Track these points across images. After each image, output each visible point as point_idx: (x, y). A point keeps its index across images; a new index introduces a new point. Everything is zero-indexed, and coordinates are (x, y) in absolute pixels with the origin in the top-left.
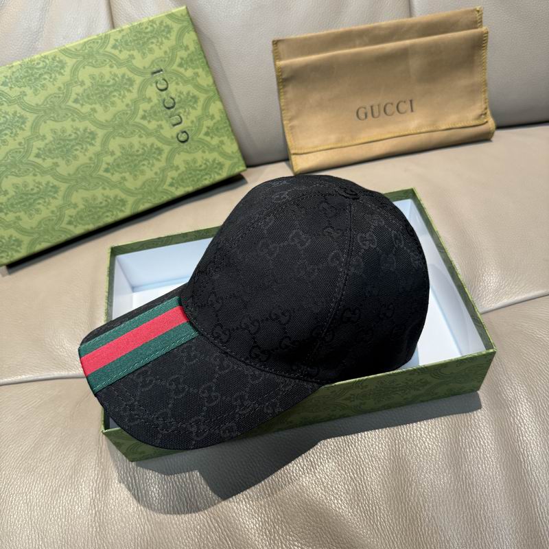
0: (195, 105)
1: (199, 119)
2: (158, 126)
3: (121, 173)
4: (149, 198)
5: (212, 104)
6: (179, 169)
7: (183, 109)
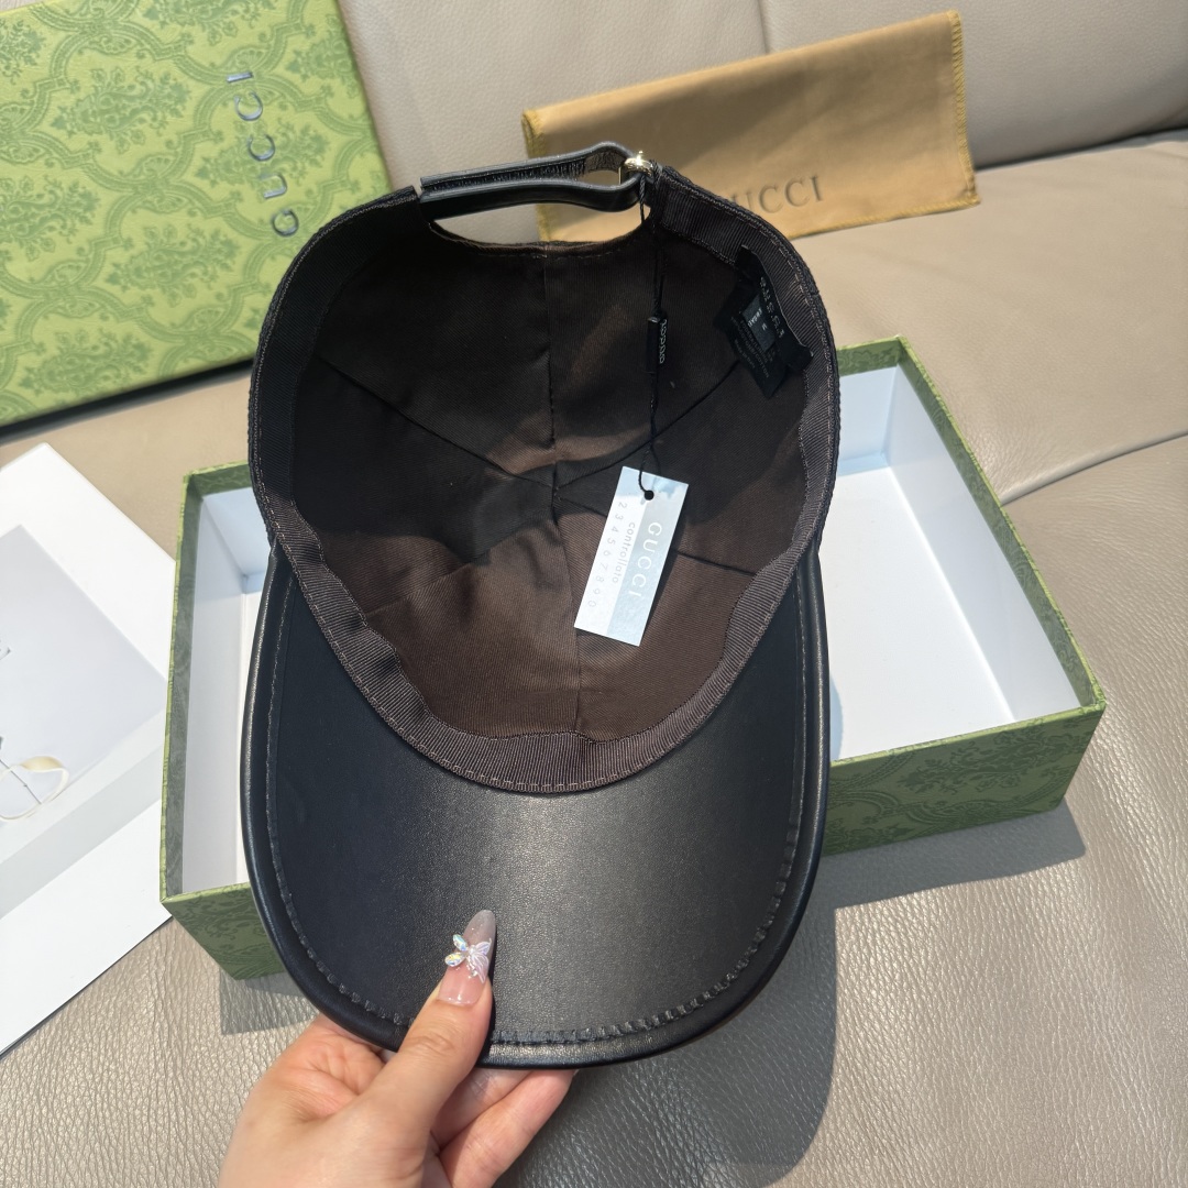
0: (318, 158)
1: (324, 187)
2: (232, 194)
3: (143, 288)
4: (200, 347)
5: (358, 158)
7: (291, 164)
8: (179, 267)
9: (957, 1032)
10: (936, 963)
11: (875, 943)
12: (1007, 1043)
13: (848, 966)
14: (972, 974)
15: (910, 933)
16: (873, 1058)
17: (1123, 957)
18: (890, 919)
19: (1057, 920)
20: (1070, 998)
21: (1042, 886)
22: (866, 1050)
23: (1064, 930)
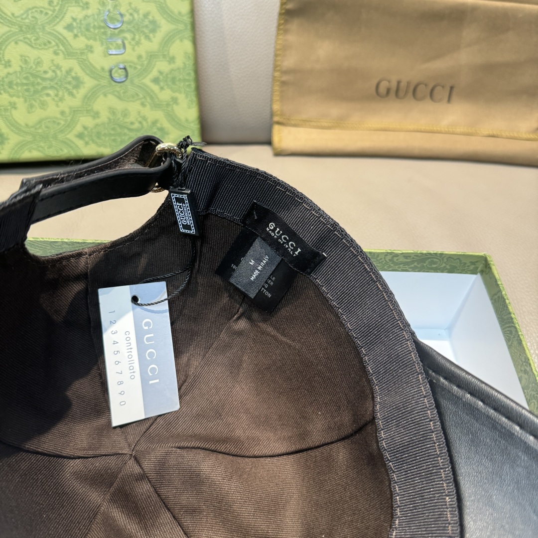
0: (151, 35)
1: (151, 56)
3: (11, 96)
4: (42, 144)
5: (178, 41)
6: (98, 117)
7: (132, 35)
8: (39, 88)
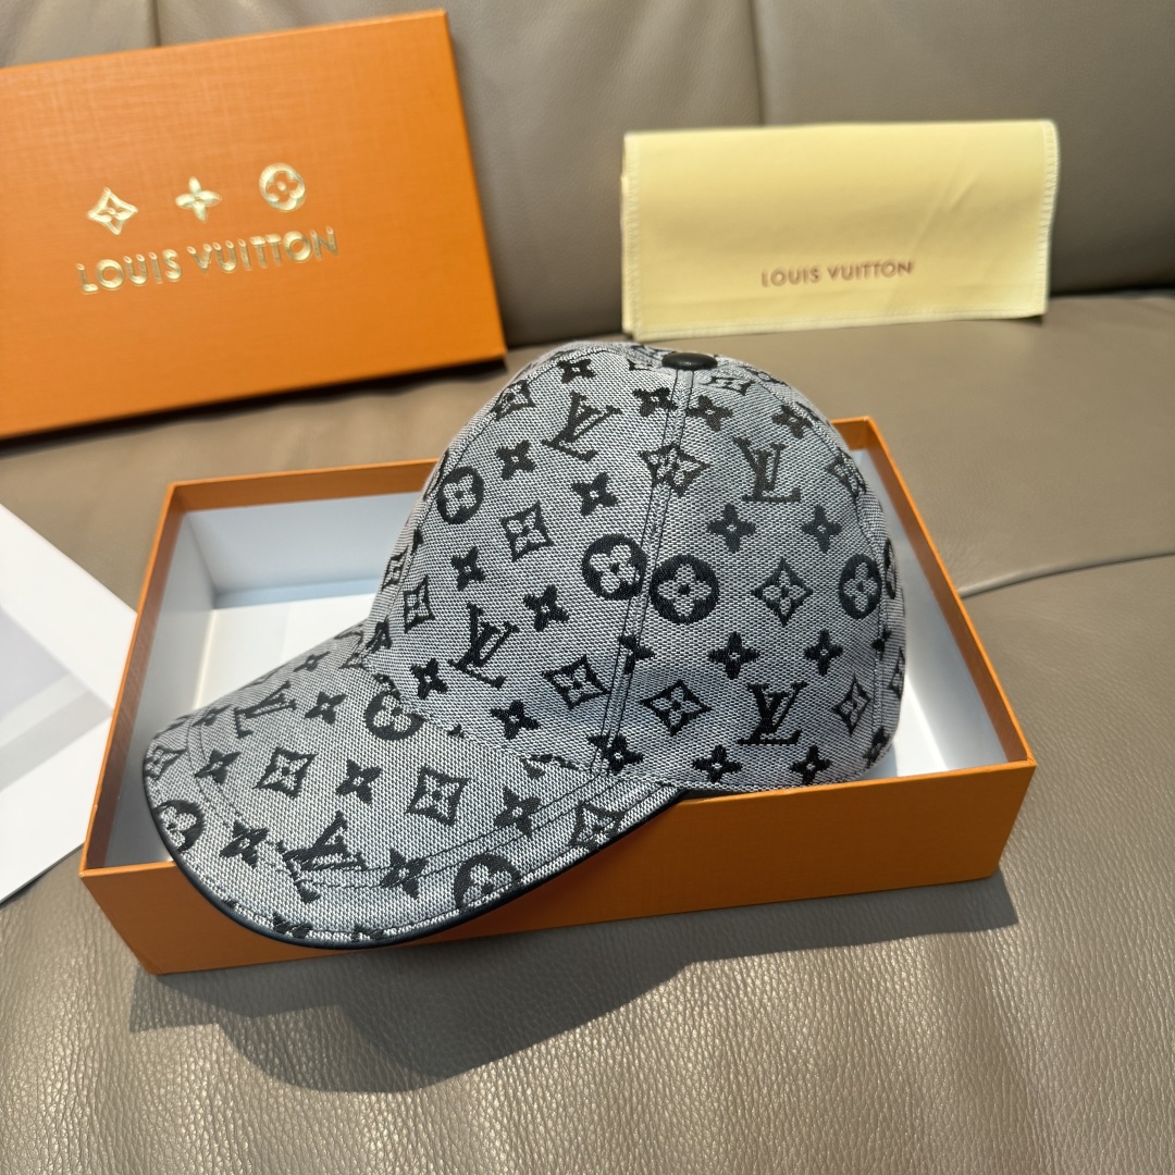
9: (769, 1117)
10: (760, 1046)
11: (701, 1016)
12: (820, 1138)
13: (670, 1035)
14: (796, 1062)
15: (739, 1012)
16: (677, 1133)
17: (958, 1064)
18: (721, 994)
19: (895, 1019)
20: (896, 1101)
21: (885, 981)
22: (671, 1123)
23: (901, 1029)
